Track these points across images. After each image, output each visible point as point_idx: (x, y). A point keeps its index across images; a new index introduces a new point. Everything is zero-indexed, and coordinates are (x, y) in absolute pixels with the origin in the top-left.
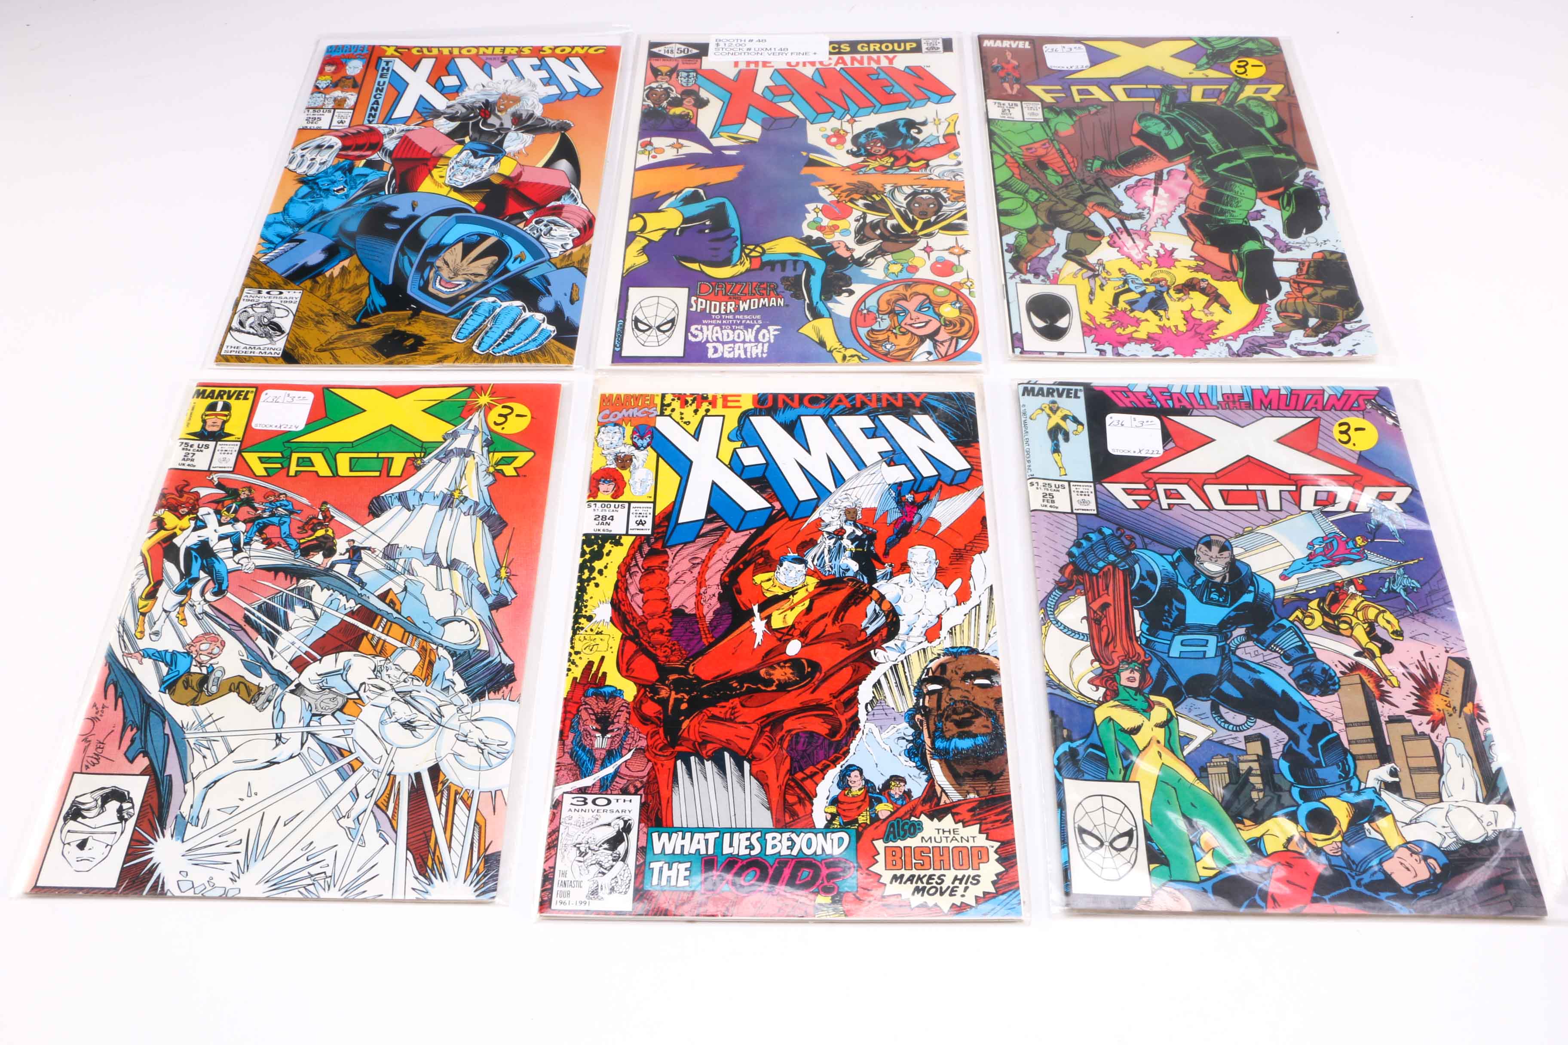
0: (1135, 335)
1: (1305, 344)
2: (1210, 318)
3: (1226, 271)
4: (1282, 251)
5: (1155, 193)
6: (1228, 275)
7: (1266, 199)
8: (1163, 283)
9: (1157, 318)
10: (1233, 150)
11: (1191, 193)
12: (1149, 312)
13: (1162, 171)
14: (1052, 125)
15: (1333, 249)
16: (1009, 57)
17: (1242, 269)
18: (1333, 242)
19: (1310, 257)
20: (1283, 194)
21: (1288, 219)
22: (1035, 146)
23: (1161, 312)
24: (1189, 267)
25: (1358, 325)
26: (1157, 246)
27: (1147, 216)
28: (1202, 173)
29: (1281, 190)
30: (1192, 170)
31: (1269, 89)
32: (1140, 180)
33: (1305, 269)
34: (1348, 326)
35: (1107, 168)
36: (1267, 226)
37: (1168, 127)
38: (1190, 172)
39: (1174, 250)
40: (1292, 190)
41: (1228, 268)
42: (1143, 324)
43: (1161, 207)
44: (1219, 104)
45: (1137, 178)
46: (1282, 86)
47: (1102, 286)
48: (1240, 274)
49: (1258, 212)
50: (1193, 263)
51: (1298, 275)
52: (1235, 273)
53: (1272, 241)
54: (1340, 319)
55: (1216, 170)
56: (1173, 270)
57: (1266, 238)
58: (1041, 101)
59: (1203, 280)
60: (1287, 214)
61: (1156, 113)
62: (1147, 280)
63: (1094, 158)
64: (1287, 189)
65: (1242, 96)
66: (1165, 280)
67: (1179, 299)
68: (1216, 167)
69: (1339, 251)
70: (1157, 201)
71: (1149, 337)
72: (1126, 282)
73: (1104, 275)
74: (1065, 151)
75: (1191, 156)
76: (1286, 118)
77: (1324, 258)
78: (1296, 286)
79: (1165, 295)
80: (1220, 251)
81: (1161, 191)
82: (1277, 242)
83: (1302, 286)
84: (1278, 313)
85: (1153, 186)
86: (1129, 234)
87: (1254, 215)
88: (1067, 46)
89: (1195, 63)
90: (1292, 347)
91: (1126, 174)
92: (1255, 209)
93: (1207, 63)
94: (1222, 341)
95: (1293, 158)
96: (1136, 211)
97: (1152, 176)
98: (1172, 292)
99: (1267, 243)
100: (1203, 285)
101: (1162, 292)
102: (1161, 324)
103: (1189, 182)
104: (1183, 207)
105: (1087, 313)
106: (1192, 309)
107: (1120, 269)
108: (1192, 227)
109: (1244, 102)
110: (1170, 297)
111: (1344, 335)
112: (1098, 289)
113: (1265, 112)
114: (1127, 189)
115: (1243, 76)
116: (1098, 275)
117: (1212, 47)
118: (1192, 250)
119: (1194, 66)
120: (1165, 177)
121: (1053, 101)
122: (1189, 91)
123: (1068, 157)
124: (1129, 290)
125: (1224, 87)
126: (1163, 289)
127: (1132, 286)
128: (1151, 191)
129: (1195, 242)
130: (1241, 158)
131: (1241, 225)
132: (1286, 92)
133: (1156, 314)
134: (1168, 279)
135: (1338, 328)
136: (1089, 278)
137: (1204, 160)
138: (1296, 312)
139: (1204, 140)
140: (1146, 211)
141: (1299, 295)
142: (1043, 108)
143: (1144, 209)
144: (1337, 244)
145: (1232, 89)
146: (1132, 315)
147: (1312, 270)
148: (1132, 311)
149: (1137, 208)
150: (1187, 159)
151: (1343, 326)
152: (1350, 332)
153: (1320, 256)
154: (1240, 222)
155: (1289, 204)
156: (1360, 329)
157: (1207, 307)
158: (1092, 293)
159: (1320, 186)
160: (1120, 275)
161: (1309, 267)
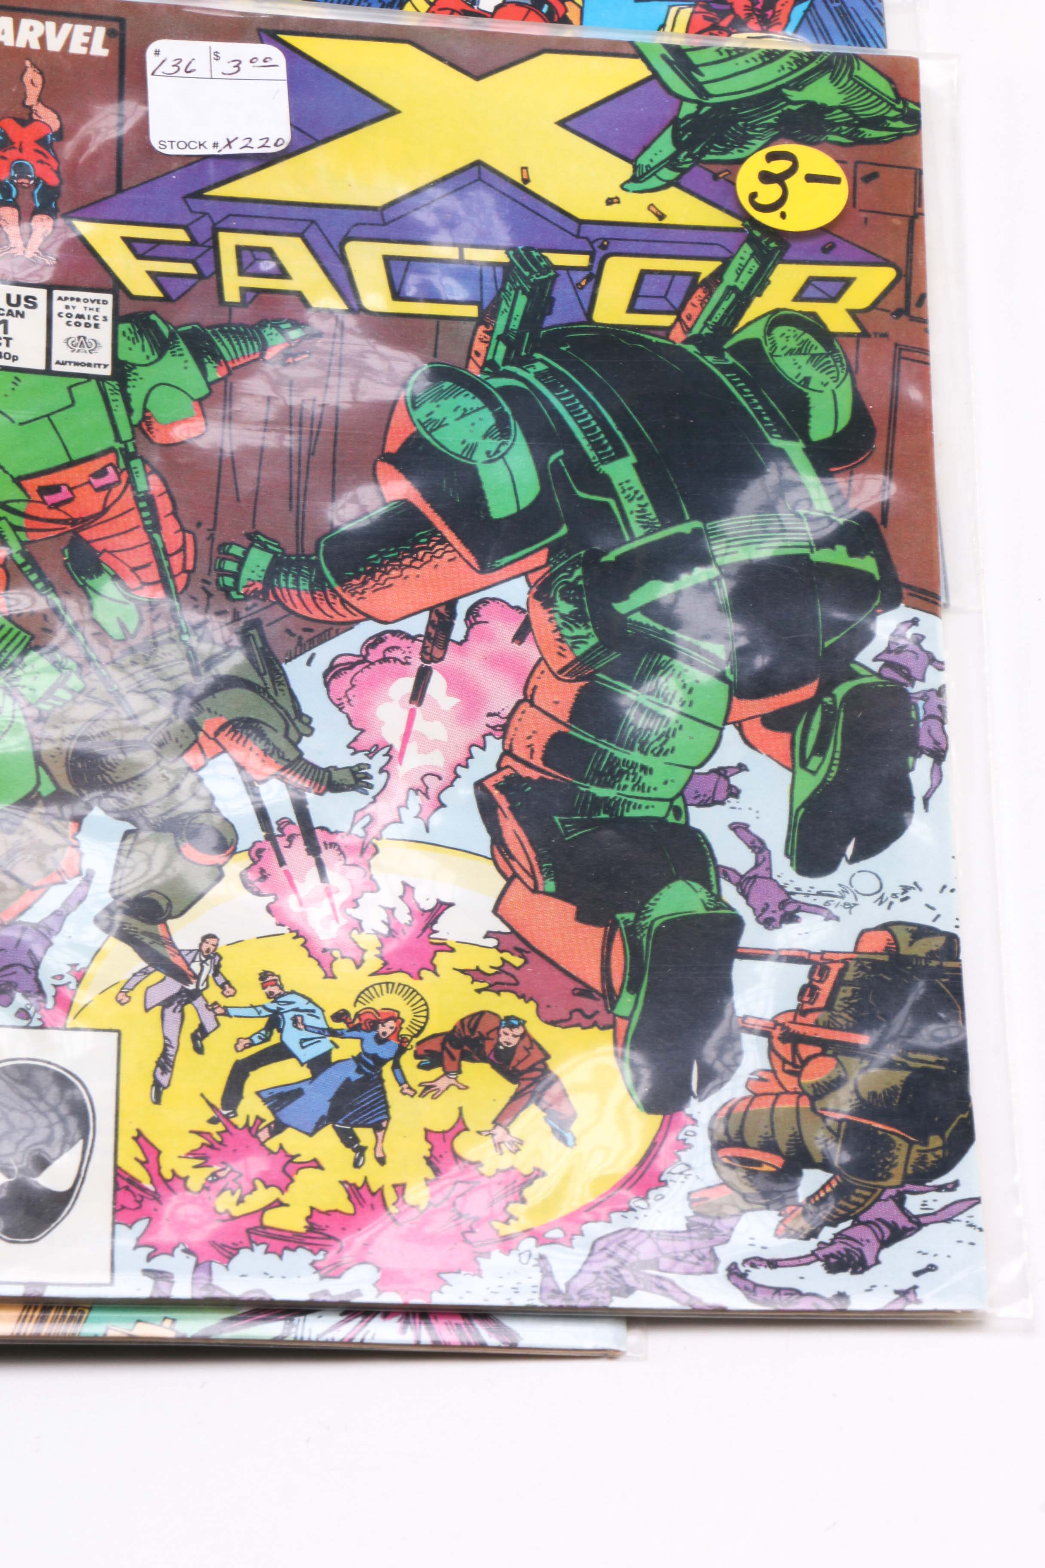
0: (272, 1219)
1: (773, 1264)
2: (506, 1160)
3: (586, 991)
4: (768, 923)
5: (418, 694)
6: (589, 1005)
7: (755, 728)
8: (387, 1029)
9: (349, 1155)
10: (686, 528)
11: (528, 698)
12: (328, 1133)
13: (451, 605)
14: (136, 393)
15: (925, 919)
16: (32, 95)
17: (633, 987)
18: (930, 894)
19: (846, 945)
20: (809, 706)
21: (808, 804)
22: (75, 475)
23: (365, 1135)
24: (476, 974)
25: (946, 1198)
26: (389, 895)
27: (378, 780)
28: (576, 618)
29: (809, 691)
30: (548, 604)
31: (847, 282)
32: (378, 639)
33: (825, 988)
34: (913, 1204)
35: (286, 582)
36: (738, 828)
37: (502, 429)
38: (539, 615)
39: (442, 907)
40: (841, 691)
41: (593, 979)
42: (304, 1177)
43: (427, 746)
44: (677, 336)
45: (370, 629)
46: (887, 275)
47: (200, 1034)
48: (626, 1004)
49: (722, 773)
50: (490, 960)
51: (801, 1011)
52: (610, 997)
53: (744, 884)
54: (897, 1173)
55: (622, 607)
56: (427, 985)
57: (726, 872)
58: (117, 288)
59: (511, 1022)
60: (808, 784)
61: (474, 369)
62: (341, 1016)
63: (252, 539)
64: (826, 688)
65: (759, 307)
66: (395, 1016)
67: (428, 1088)
68: (623, 596)
69: (943, 925)
70: (419, 724)
71: (312, 1227)
72: (274, 1022)
73: (213, 994)
74: (164, 505)
75: (554, 550)
76: (877, 406)
77: (893, 951)
78: (785, 1050)
79: (387, 1071)
80: (581, 917)
81: (437, 684)
82: (758, 891)
83: (806, 1050)
84: (718, 1146)
85: (417, 662)
86: (313, 849)
87: (707, 788)
88: (230, 50)
89: (632, 161)
90: (733, 1272)
91: (340, 613)
92: (714, 763)
93: (671, 162)
94: (529, 1243)
95: (868, 564)
96: (345, 759)
97: (417, 625)
98: (408, 1061)
99: (730, 893)
100: (508, 1038)
101: (380, 1062)
102: (356, 1178)
103: (529, 652)
104: (495, 746)
105: (139, 1138)
106: (460, 1126)
107: (265, 977)
108: (510, 826)
109: (756, 332)
110: (402, 1080)
111: (897, 1234)
112: (186, 1043)
113: (817, 378)
114: (332, 673)
115: (771, 220)
116: (193, 996)
117: (699, 89)
118: (495, 911)
119: (625, 170)
120: (459, 631)
121: (151, 290)
122: (594, 276)
123: (169, 525)
124: (281, 1053)
125: (706, 268)
126: (386, 1051)
127: (291, 1037)
128: (407, 684)
129: (509, 881)
130: (705, 559)
131: (661, 822)
132: (896, 300)
133: (349, 1140)
134: (407, 1014)
135: (885, 1210)
136: (166, 1004)
137: (592, 561)
138: (769, 1146)
139: (605, 485)
140: (379, 760)
141: (791, 1083)
142: (118, 318)
143: (371, 754)
144: (941, 902)
145: (729, 278)
146: (273, 1144)
147: (846, 992)
148: (278, 1127)
149: (353, 747)
150: (541, 558)
151: (900, 1200)
152: (917, 1223)
153: (878, 943)
154: (659, 810)
155: (820, 749)
156: (947, 1215)
157: (504, 1118)
158: (165, 1063)
159: (933, 679)
160: (259, 997)
161: (840, 982)
